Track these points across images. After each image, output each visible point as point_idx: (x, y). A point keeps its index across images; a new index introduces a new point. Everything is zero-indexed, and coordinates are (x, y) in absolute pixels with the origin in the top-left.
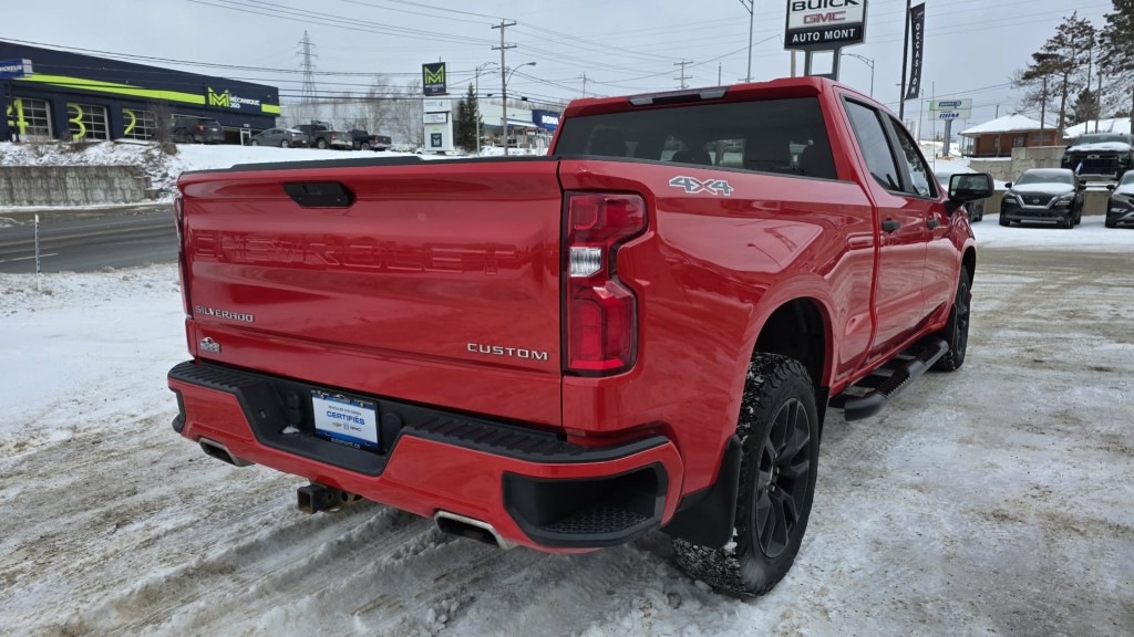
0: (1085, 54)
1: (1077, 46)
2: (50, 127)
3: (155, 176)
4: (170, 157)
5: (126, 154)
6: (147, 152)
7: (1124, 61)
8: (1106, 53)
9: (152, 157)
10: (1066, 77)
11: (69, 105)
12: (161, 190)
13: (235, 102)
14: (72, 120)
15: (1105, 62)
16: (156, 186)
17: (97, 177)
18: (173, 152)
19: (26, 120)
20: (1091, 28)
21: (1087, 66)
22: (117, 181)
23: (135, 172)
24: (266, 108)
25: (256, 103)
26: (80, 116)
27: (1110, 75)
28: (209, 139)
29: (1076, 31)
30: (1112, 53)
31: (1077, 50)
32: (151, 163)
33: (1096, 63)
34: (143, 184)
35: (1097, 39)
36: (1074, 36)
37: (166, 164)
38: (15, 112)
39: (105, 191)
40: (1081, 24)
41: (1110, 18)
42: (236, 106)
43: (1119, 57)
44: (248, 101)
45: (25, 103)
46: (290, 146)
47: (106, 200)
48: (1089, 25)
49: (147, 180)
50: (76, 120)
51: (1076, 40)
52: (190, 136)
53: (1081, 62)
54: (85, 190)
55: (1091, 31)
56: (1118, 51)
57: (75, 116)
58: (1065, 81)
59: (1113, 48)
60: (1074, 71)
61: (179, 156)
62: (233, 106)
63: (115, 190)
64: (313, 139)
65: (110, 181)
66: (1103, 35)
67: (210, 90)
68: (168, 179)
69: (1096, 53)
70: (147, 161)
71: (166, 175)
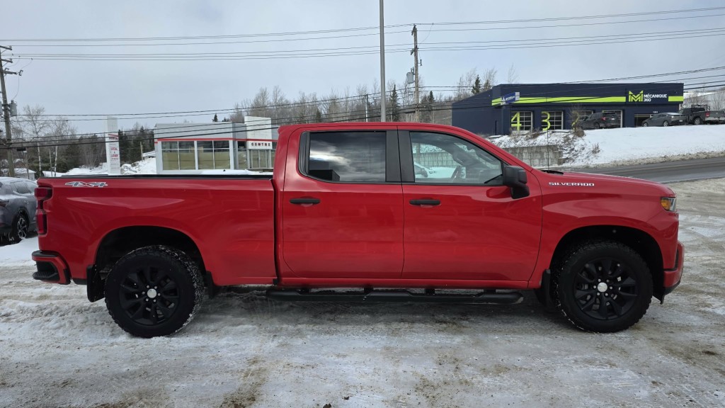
2: (532, 126)
3: (567, 150)
4: (579, 138)
5: (556, 138)
6: (566, 137)
9: (568, 139)
11: (543, 112)
12: (567, 158)
13: (648, 98)
14: (544, 121)
16: (565, 156)
17: (536, 152)
18: (581, 135)
19: (520, 123)
22: (545, 154)
23: (555, 148)
24: (671, 99)
25: (665, 96)
26: (549, 118)
28: (609, 125)
32: (567, 143)
34: (558, 155)
37: (575, 143)
38: (516, 119)
39: (540, 159)
42: (649, 100)
44: (658, 96)
45: (521, 114)
46: (669, 125)
47: (539, 165)
49: (560, 152)
50: (545, 121)
52: (597, 125)
54: (531, 159)
57: (546, 118)
61: (584, 138)
62: (646, 100)
63: (544, 159)
64: (691, 118)
65: (542, 154)
67: (630, 93)
68: (573, 152)
70: (565, 142)
71: (573, 149)
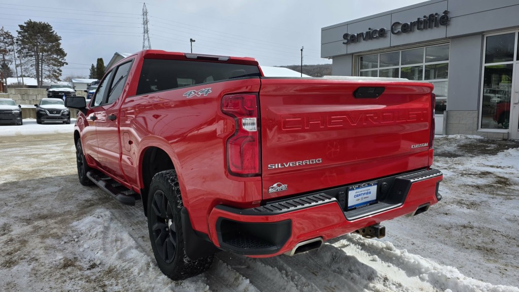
0: (10, 47)
1: (6, 43)
7: (27, 53)
8: (20, 48)
10: (3, 56)
15: (20, 52)
20: (11, 36)
21: (13, 53)
27: (23, 58)
29: (5, 36)
30: (22, 49)
31: (7, 45)
33: (17, 53)
35: (15, 41)
36: (4, 38)
40: (7, 33)
41: (19, 33)
43: (25, 51)
48: (10, 34)
51: (5, 40)
53: (10, 51)
55: (12, 38)
56: (25, 48)
58: (4, 58)
59: (22, 46)
60: (8, 54)
66: (17, 40)
69: (15, 47)
